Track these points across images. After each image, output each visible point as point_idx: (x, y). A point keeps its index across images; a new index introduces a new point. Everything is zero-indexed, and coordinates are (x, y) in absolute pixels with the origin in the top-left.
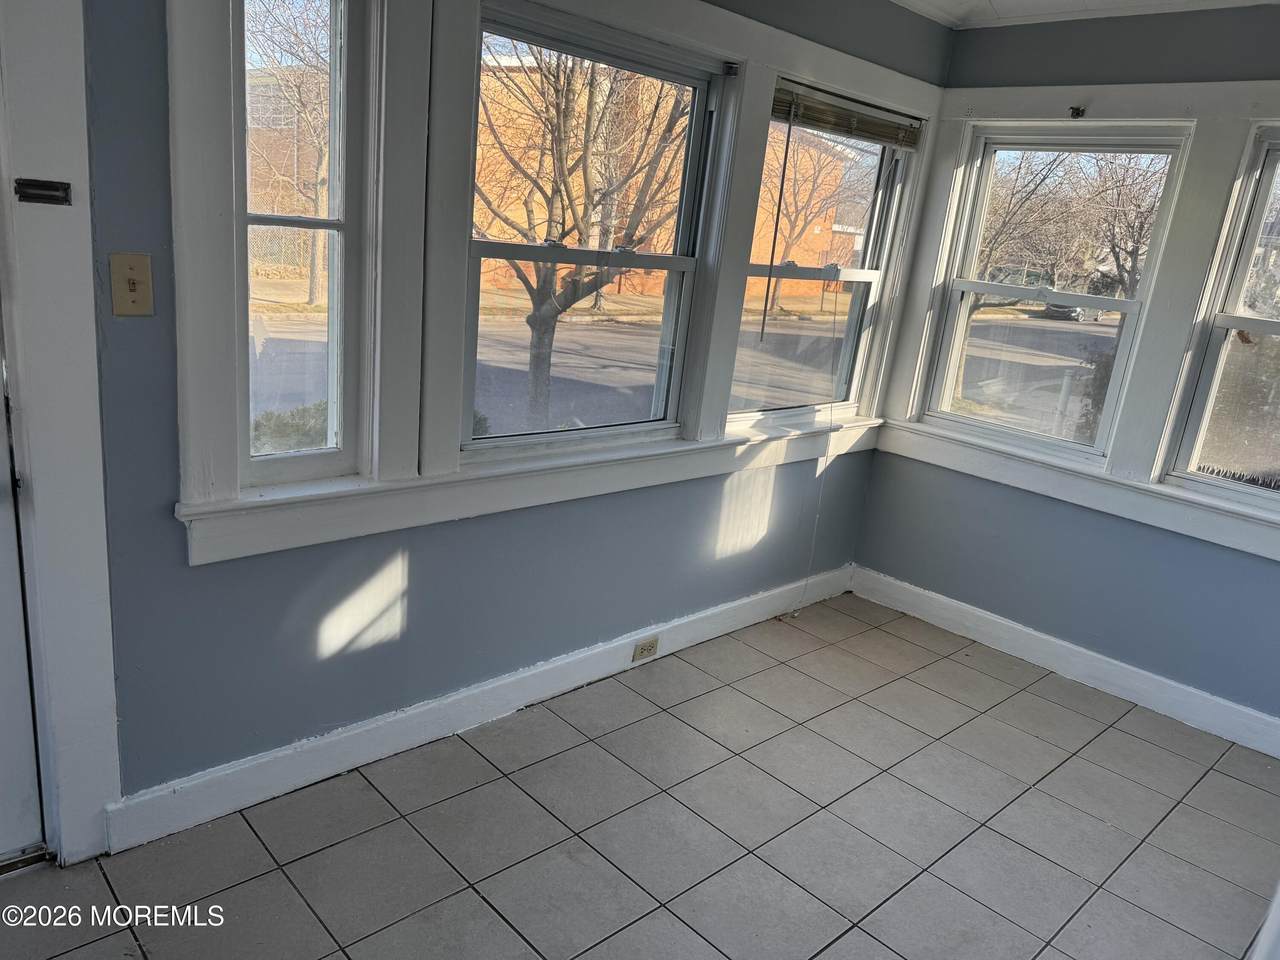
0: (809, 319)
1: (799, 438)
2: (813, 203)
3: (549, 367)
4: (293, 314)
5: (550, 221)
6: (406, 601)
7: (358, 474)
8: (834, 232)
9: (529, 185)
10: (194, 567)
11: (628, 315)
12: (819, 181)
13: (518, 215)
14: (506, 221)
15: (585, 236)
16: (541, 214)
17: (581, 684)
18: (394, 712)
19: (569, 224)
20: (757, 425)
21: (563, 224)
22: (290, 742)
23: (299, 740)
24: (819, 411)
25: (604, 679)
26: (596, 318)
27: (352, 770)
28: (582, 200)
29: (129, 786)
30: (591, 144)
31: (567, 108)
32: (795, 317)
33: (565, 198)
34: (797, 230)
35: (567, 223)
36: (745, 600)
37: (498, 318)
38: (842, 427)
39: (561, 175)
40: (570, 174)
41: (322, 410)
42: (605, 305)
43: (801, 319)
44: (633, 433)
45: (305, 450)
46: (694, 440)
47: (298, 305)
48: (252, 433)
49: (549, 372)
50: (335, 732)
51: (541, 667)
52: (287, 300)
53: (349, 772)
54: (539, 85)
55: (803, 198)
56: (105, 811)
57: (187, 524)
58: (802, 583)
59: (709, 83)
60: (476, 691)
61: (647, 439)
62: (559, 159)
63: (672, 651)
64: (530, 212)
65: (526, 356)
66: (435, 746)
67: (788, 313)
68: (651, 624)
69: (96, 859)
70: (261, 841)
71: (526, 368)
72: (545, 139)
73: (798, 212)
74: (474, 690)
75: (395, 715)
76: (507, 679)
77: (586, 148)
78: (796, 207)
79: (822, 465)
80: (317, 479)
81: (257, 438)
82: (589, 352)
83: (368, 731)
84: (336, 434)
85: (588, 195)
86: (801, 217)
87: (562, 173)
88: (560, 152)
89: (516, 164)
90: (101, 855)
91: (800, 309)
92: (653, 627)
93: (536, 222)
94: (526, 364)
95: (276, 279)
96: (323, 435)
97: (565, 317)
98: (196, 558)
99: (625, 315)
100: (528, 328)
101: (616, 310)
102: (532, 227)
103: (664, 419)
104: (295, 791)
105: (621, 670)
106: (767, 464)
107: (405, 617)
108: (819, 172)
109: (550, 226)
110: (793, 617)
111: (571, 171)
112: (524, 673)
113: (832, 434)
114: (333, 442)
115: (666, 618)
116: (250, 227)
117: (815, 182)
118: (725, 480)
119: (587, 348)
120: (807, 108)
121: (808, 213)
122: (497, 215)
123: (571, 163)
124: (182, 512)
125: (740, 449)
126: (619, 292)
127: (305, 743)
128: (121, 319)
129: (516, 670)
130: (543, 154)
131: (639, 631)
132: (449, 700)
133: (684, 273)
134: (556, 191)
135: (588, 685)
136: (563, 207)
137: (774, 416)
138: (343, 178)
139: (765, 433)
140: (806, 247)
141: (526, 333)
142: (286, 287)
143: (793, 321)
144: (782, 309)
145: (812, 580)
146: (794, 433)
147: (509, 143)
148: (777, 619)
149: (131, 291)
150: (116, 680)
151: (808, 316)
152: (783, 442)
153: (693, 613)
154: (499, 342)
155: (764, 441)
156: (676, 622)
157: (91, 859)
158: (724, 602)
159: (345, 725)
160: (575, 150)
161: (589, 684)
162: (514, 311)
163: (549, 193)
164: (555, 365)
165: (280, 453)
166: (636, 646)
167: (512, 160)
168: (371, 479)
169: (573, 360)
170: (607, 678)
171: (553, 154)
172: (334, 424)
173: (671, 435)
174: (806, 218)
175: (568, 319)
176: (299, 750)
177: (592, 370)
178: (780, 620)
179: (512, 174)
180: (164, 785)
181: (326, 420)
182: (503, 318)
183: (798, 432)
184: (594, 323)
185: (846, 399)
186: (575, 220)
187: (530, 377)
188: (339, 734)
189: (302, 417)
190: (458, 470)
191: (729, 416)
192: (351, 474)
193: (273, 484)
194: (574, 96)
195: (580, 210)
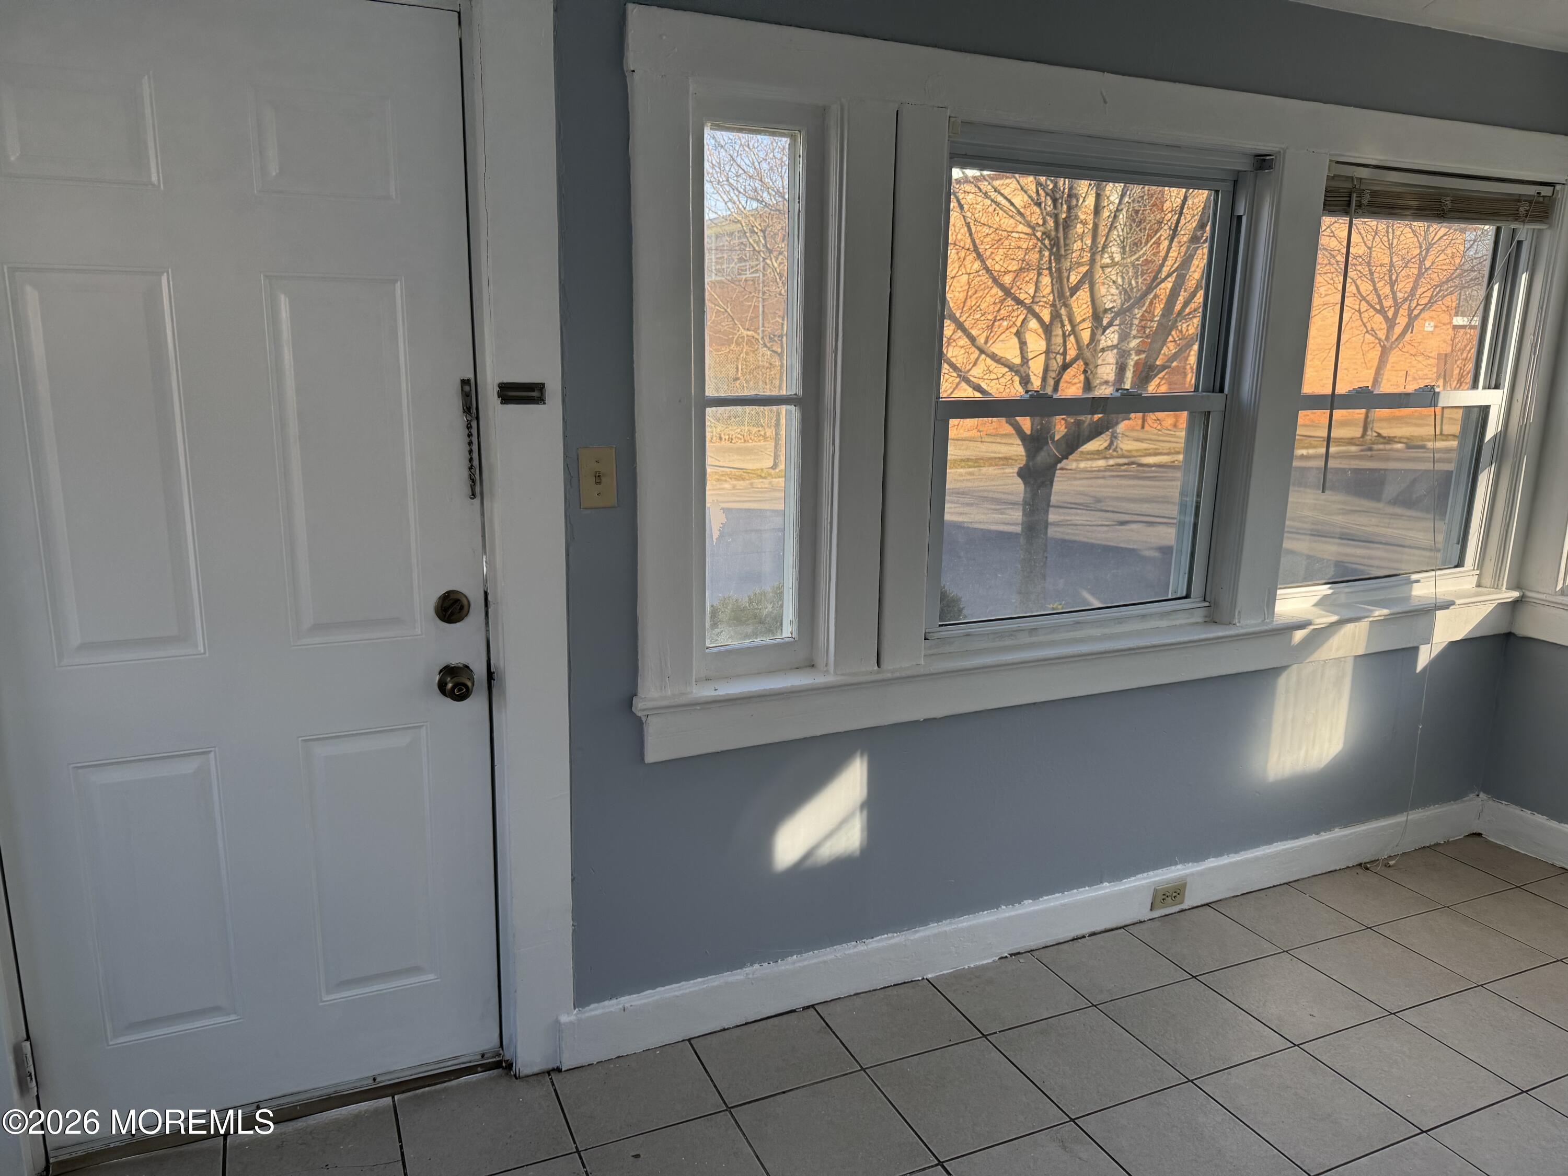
0: (1423, 447)
1: (1387, 620)
2: (1420, 291)
3: (1046, 528)
4: (758, 482)
5: (1048, 352)
6: (865, 813)
7: (813, 666)
8: (1456, 327)
9: (1022, 313)
10: (648, 764)
11: (1156, 454)
12: (1428, 264)
13: (1009, 349)
14: (993, 357)
15: (1091, 367)
16: (1036, 344)
17: (1079, 932)
18: (854, 943)
19: (1072, 353)
20: (1322, 603)
21: (1064, 354)
22: (742, 966)
23: (752, 965)
24: (1418, 581)
25: (1112, 930)
26: (1111, 462)
27: (808, 1007)
28: (1087, 324)
29: (582, 998)
30: (1098, 257)
31: (1068, 217)
32: (1399, 446)
33: (1066, 323)
34: (1398, 330)
35: (1069, 352)
36: (1313, 839)
37: (984, 470)
38: (1453, 603)
39: (1063, 294)
40: (1072, 295)
41: (779, 594)
42: (1126, 445)
43: (1409, 447)
44: (1144, 616)
45: (761, 640)
46: (1230, 623)
47: (762, 470)
48: (708, 623)
49: (1046, 533)
50: (789, 959)
51: (1028, 907)
52: (750, 466)
53: (804, 1008)
54: (1034, 195)
55: (1404, 287)
56: (557, 1022)
57: (644, 719)
58: (1401, 818)
59: (1235, 182)
60: (948, 928)
61: (1164, 623)
62: (1059, 278)
63: (1208, 901)
64: (1023, 344)
65: (1017, 515)
66: (901, 990)
67: (1390, 440)
68: (1176, 864)
69: (549, 1073)
70: (710, 1076)
71: (1018, 529)
72: (1042, 256)
73: (1397, 306)
74: (947, 926)
75: (855, 947)
76: (986, 918)
77: (1092, 261)
78: (1395, 298)
79: (1424, 658)
80: (771, 671)
81: (714, 625)
82: (1099, 506)
83: (825, 962)
84: (791, 622)
85: (1096, 317)
86: (1403, 312)
87: (1061, 295)
88: (1059, 270)
89: (1007, 292)
90: (553, 1070)
91: (1408, 434)
92: (1179, 867)
93: (1030, 356)
94: (1016, 524)
95: (740, 444)
96: (778, 621)
97: (1071, 463)
98: (651, 756)
99: (1150, 455)
100: (1019, 481)
101: (1137, 451)
102: (1025, 360)
103: (1187, 596)
104: (747, 1024)
105: (1136, 920)
106: (1340, 654)
107: (865, 833)
108: (1428, 250)
109: (1047, 359)
110: (1387, 866)
111: (1074, 290)
112: (1006, 912)
113: (1439, 614)
114: (788, 631)
115: (1199, 857)
116: (709, 411)
117: (1422, 262)
118: (1279, 675)
119: (1098, 500)
120: (1374, 194)
121: (1414, 305)
122: (982, 351)
123: (1074, 278)
124: (640, 706)
125: (1299, 635)
126: (1143, 427)
127: (756, 970)
128: (589, 512)
129: (997, 907)
130: (1039, 274)
131: (1160, 871)
132: (917, 936)
133: (1209, 412)
134: (1055, 316)
135: (1090, 935)
136: (1064, 334)
137: (1347, 590)
138: (800, 350)
139: (1335, 613)
140: (1413, 351)
141: (1018, 487)
142: (749, 451)
143: (1397, 450)
144: (1379, 435)
145: (1416, 815)
146: (1380, 613)
147: (997, 267)
148: (1362, 866)
149: (597, 483)
150: (573, 880)
151: (1420, 443)
152: (1363, 625)
153: (1236, 852)
154: (985, 499)
155: (1332, 625)
156: (1212, 863)
157: (544, 1073)
158: (1281, 840)
159: (799, 953)
160: (1080, 264)
161: (1093, 934)
162: (1006, 460)
163: (1047, 318)
164: (1054, 524)
165: (735, 643)
166: (1156, 891)
167: (1002, 287)
168: (826, 672)
169: (1080, 517)
170: (1117, 929)
171: (1051, 274)
172: (789, 612)
173: (1198, 616)
174: (1411, 311)
175: (1074, 465)
176: (751, 976)
177: (1105, 528)
178: (1367, 869)
179: (1002, 302)
180: (614, 1001)
181: (782, 606)
182: (992, 471)
183: (1386, 611)
184: (1109, 468)
185: (1460, 564)
186: (1079, 347)
187: (1022, 541)
188: (793, 963)
189: (759, 602)
190: (922, 662)
191: (1279, 592)
192: (806, 667)
193: (728, 678)
194: (1078, 201)
195: (1086, 336)
